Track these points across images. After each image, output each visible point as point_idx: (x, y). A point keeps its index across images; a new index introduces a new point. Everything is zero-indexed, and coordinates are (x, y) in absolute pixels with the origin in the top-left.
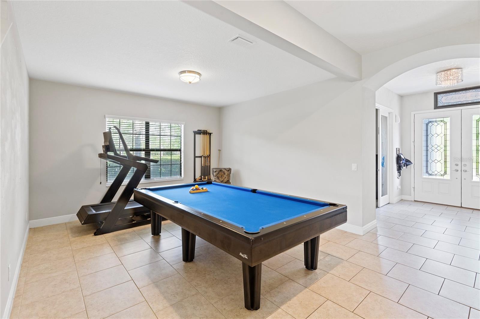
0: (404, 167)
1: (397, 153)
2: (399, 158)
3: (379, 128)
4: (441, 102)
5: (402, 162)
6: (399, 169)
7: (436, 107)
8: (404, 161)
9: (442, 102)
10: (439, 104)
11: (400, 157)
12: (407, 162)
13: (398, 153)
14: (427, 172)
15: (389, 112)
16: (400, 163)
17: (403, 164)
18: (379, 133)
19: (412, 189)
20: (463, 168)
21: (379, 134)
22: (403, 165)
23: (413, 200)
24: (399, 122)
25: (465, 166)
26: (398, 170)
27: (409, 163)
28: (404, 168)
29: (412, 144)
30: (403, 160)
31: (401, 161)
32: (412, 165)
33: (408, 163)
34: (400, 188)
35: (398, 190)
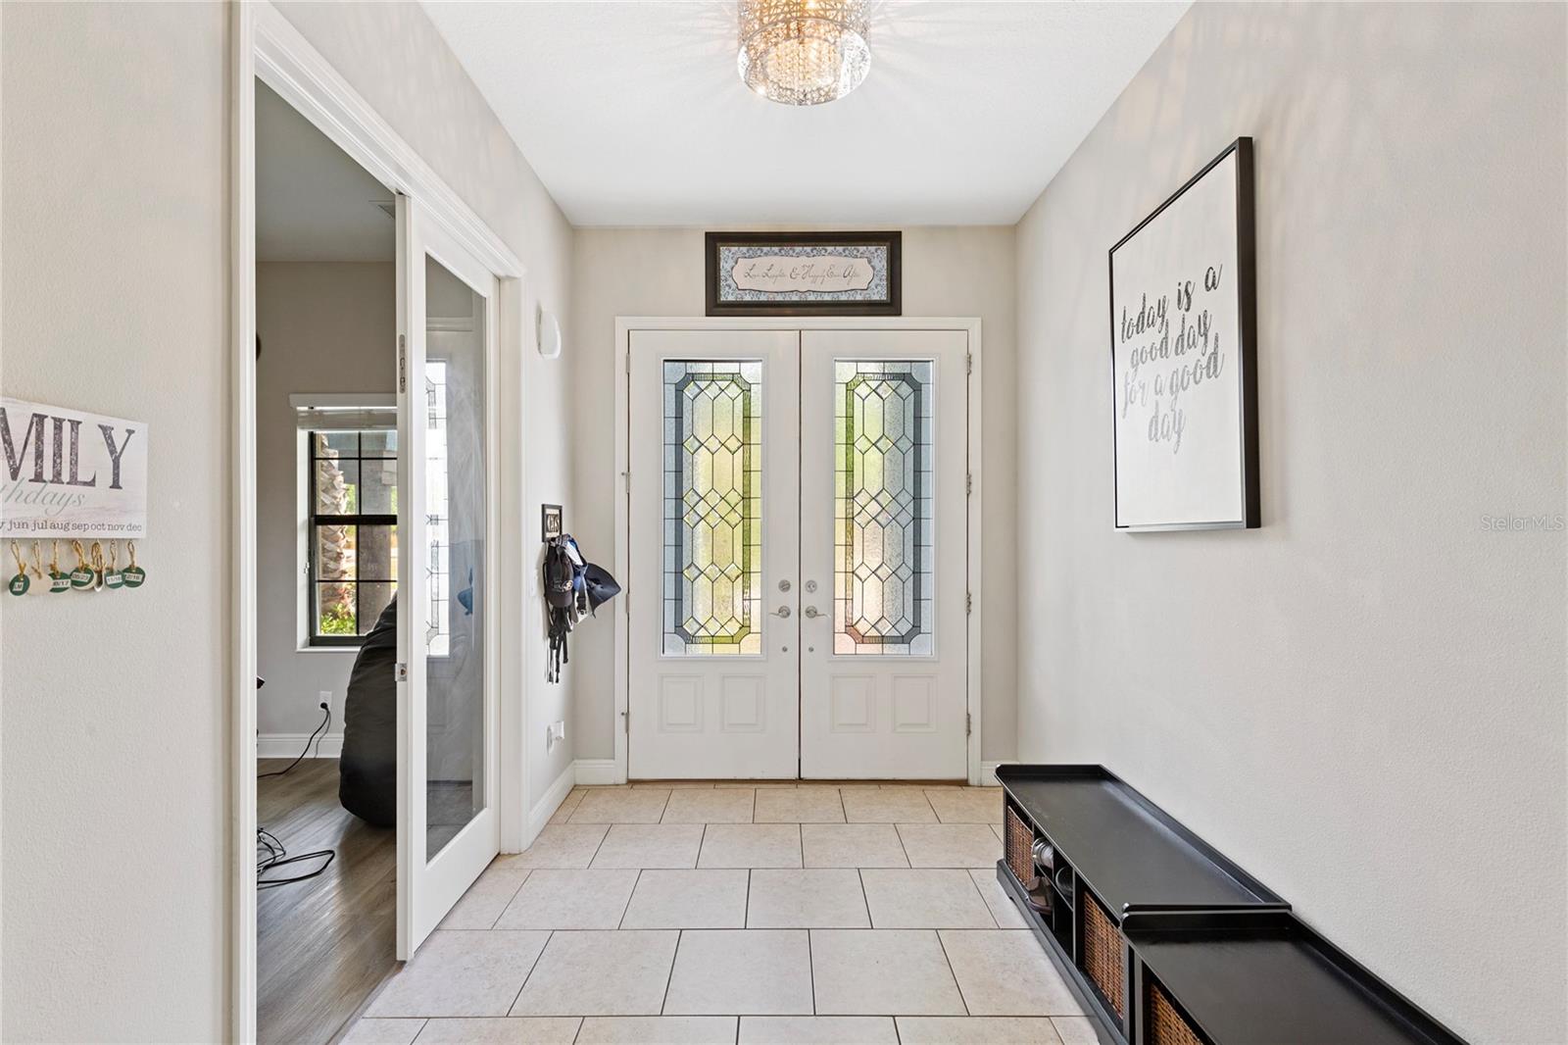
0: (579, 615)
1: (549, 535)
2: (554, 562)
3: (403, 346)
4: (730, 282)
5: (569, 586)
6: (558, 627)
7: (716, 306)
8: (581, 580)
9: (734, 286)
10: (727, 295)
11: (563, 554)
12: (597, 582)
13: (555, 535)
14: (679, 628)
15: (501, 273)
16: (563, 594)
17: (577, 595)
18: (403, 380)
19: (620, 722)
20: (808, 601)
21: (403, 390)
22: (576, 604)
23: (624, 782)
24: (557, 353)
25: (812, 592)
26: (551, 635)
27: (607, 590)
28: (581, 618)
29: (620, 482)
30: (577, 574)
31: (565, 579)
32: (620, 598)
33: (598, 588)
34: (562, 735)
35: (551, 750)
